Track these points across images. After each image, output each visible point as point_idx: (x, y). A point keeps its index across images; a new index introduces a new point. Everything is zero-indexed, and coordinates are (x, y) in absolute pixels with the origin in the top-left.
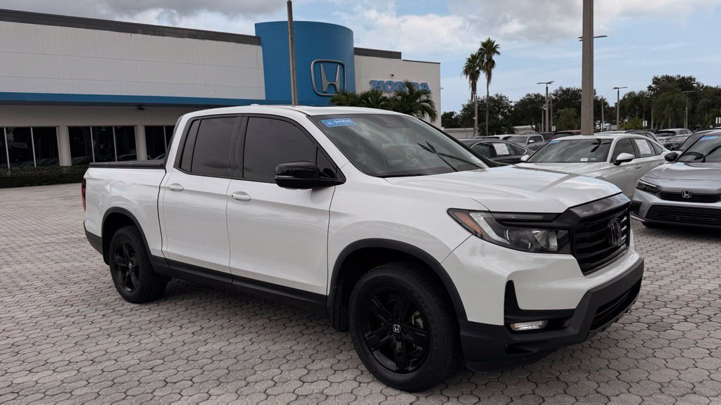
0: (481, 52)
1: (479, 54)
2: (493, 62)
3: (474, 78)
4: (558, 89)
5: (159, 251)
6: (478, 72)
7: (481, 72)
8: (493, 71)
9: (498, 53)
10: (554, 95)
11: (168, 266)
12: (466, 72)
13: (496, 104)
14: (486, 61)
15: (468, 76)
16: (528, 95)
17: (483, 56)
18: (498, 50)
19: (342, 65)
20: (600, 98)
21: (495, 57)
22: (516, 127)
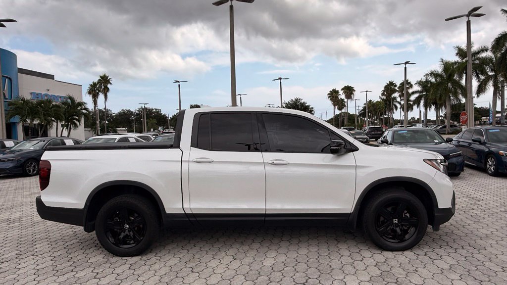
0: (100, 81)
1: (98, 82)
2: (108, 89)
3: (95, 97)
4: (140, 107)
5: (180, 208)
6: (98, 94)
7: (100, 93)
8: (108, 94)
9: (111, 84)
10: (138, 111)
11: (187, 219)
12: (90, 93)
13: (105, 114)
14: (103, 87)
15: (91, 95)
16: (123, 110)
17: (101, 84)
18: (111, 81)
19: (10, 79)
20: (163, 114)
21: (109, 86)
22: (118, 129)
